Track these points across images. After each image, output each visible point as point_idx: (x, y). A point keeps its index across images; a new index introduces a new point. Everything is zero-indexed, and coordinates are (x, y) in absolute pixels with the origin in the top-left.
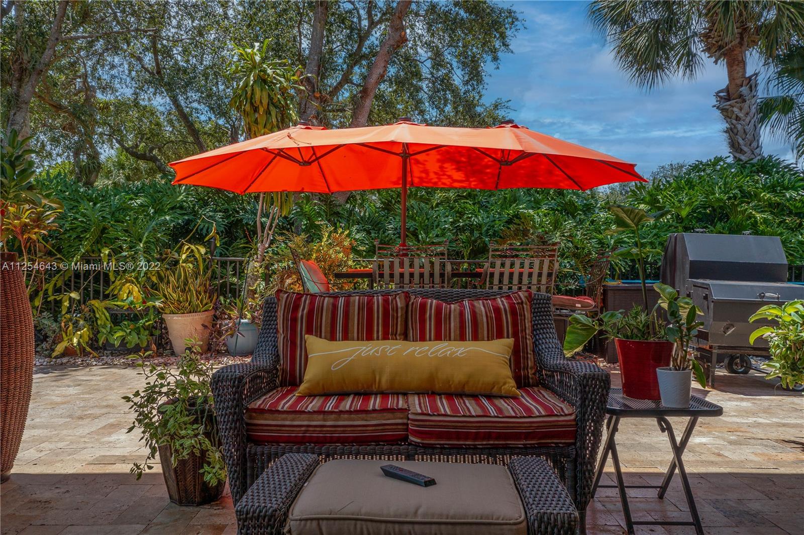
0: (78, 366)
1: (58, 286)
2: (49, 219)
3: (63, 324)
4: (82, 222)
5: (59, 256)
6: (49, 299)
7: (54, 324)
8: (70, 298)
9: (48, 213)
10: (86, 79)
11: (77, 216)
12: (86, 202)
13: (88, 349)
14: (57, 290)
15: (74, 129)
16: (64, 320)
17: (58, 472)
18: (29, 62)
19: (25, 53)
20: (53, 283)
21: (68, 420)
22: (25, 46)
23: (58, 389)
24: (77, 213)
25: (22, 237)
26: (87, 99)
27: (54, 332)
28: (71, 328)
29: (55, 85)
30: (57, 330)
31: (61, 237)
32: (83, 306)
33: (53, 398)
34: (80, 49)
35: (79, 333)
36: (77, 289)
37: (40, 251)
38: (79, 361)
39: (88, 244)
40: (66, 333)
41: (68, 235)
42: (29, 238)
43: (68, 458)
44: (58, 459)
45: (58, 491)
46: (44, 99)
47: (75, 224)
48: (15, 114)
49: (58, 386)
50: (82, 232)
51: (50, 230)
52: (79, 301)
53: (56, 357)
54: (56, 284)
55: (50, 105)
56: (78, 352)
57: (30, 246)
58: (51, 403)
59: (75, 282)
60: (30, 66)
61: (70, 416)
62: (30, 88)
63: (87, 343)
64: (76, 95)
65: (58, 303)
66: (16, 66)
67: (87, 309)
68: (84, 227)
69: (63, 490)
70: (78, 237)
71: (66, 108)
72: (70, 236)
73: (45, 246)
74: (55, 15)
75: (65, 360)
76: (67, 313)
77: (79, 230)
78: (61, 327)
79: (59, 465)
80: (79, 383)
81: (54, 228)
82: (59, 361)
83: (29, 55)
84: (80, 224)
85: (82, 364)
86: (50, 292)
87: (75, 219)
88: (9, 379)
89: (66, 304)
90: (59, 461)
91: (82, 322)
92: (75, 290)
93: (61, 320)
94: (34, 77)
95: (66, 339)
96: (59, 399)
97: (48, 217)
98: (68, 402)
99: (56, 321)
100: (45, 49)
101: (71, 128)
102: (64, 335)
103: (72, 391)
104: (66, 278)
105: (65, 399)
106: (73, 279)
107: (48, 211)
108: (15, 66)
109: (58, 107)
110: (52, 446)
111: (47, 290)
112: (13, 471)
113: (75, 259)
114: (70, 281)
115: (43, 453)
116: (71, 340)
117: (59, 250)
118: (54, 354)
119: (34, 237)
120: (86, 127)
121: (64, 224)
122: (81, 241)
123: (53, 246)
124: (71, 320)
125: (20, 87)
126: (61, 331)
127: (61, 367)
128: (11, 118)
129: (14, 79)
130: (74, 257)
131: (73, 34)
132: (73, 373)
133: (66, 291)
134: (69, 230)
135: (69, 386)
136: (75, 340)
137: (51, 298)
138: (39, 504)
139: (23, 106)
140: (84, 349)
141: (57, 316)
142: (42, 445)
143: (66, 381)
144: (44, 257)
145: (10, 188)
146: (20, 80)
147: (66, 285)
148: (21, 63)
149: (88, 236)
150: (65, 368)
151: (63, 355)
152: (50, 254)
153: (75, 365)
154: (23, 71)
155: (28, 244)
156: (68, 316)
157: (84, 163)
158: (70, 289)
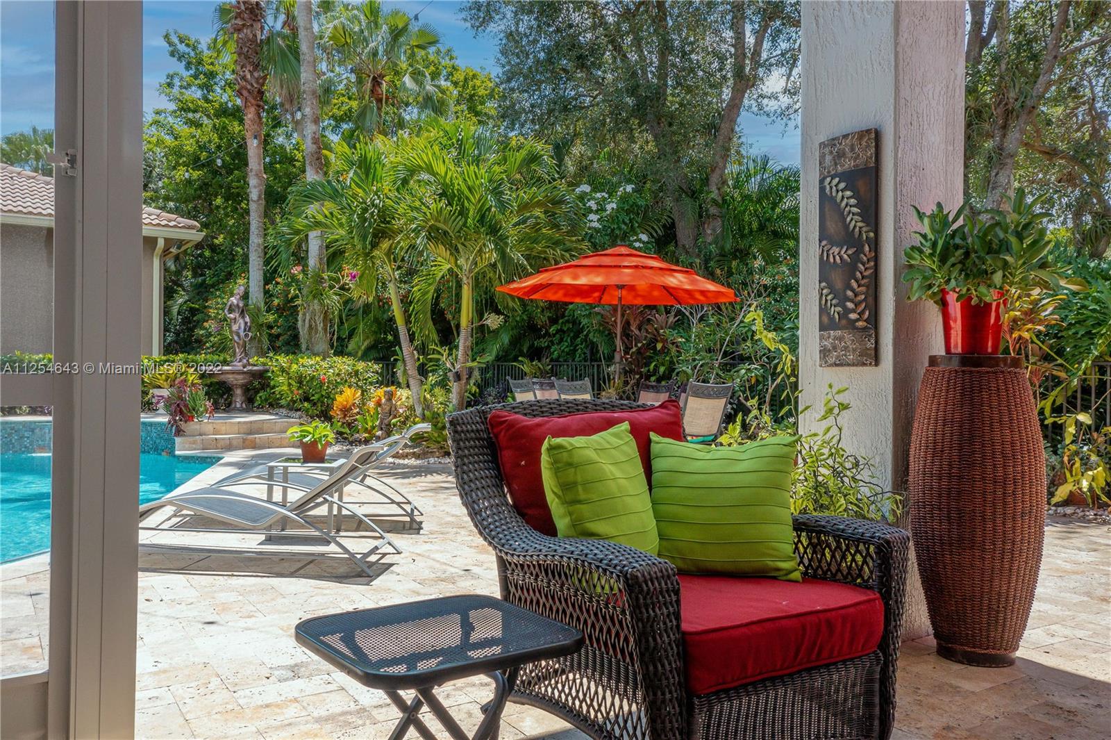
0: (1090, 521)
1: (1058, 403)
2: (1046, 310)
3: (1066, 459)
4: (1094, 311)
5: (1060, 361)
6: (1046, 422)
7: (1054, 457)
8: (1077, 422)
9: (1044, 302)
10: (1093, 104)
11: (1086, 303)
12: (1100, 281)
13: (1104, 499)
14: (1057, 410)
15: (1075, 179)
16: (1068, 453)
17: (1082, 672)
18: (1016, 100)
19: (1012, 89)
20: (1051, 399)
21: (1086, 599)
22: (1013, 80)
23: (1063, 550)
24: (1086, 298)
25: (1011, 337)
26: (1095, 132)
27: (1054, 468)
28: (1078, 464)
29: (1049, 123)
30: (1058, 466)
31: (1063, 334)
32: (1095, 435)
33: (1059, 562)
34: (1086, 63)
35: (1090, 473)
36: (1086, 408)
37: (1033, 355)
38: (1091, 514)
39: (1103, 343)
40: (1071, 472)
41: (1073, 331)
42: (1020, 338)
43: (1094, 656)
44: (1080, 653)
45: (1085, 700)
46: (1032, 147)
47: (1083, 314)
48: (997, 174)
49: (1064, 547)
50: (1093, 326)
51: (1047, 326)
52: (1089, 427)
53: (1057, 505)
54: (1054, 401)
55: (1041, 152)
56: (1090, 500)
57: (1020, 348)
58: (1057, 570)
59: (1082, 399)
60: (1018, 104)
61: (1088, 594)
62: (1018, 135)
63: (1103, 489)
64: (1078, 130)
65: (1058, 429)
66: (1000, 110)
67: (1101, 439)
68: (1097, 318)
69: (1091, 702)
70: (1089, 333)
71: (1063, 152)
72: (1077, 333)
73: (1040, 348)
74: (1052, 26)
75: (1069, 510)
76: (1072, 443)
77: (1090, 322)
78: (1062, 462)
79: (1081, 662)
80: (1094, 547)
81: (1054, 322)
82: (1060, 510)
83: (1017, 90)
84: (1090, 313)
85: (1095, 519)
86: (1047, 412)
87: (1084, 307)
88: (1014, 528)
89: (1072, 430)
90: (1081, 657)
91: (1094, 458)
92: (1082, 411)
93: (1064, 453)
94: (1023, 117)
95: (1070, 479)
96: (1068, 566)
97: (1045, 307)
98: (1083, 573)
99: (1055, 453)
100: (1037, 77)
101: (1070, 179)
102: (1068, 475)
103: (1084, 557)
104: (1070, 393)
105: (1076, 568)
106: (1079, 395)
107: (1044, 299)
108: (998, 110)
109: (1052, 153)
110: (1068, 632)
111: (1042, 409)
112: (1018, 654)
113: (1084, 365)
114: (1074, 397)
115: (1056, 640)
116: (1078, 482)
117: (1060, 353)
118: (1054, 501)
119: (1026, 335)
120: (1092, 173)
121: (1067, 316)
122: (1092, 339)
123: (1051, 347)
124: (1077, 453)
125: (1004, 136)
126: (1062, 467)
127: (1064, 519)
128: (993, 179)
129: (997, 127)
130: (1082, 361)
131: (1076, 44)
132: (1084, 531)
133: (1068, 411)
134: (1074, 324)
135: (1079, 549)
136: (1085, 484)
137: (1049, 421)
138: (1060, 711)
139: (1008, 161)
140: (1099, 498)
141: (1056, 446)
142: (1053, 627)
143: (1077, 541)
144: (1039, 363)
145: (1016, 269)
146: (1005, 127)
147: (1068, 402)
148: (1006, 104)
149: (1104, 331)
150: (1071, 522)
151: (1066, 503)
152: (1046, 358)
153: (1084, 519)
154: (1008, 113)
155: (1018, 345)
156: (1073, 447)
157: (1088, 227)
158: (1075, 407)
